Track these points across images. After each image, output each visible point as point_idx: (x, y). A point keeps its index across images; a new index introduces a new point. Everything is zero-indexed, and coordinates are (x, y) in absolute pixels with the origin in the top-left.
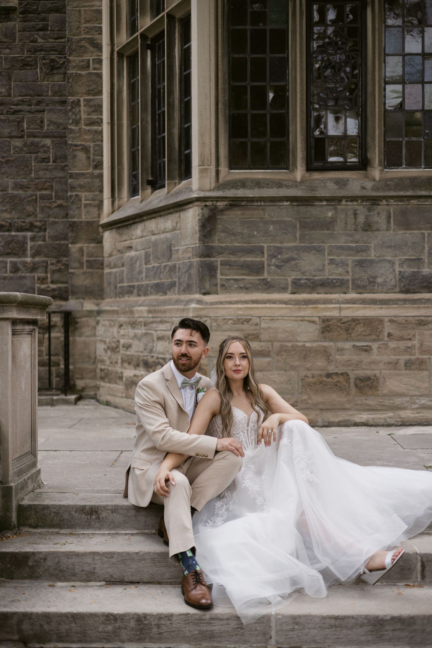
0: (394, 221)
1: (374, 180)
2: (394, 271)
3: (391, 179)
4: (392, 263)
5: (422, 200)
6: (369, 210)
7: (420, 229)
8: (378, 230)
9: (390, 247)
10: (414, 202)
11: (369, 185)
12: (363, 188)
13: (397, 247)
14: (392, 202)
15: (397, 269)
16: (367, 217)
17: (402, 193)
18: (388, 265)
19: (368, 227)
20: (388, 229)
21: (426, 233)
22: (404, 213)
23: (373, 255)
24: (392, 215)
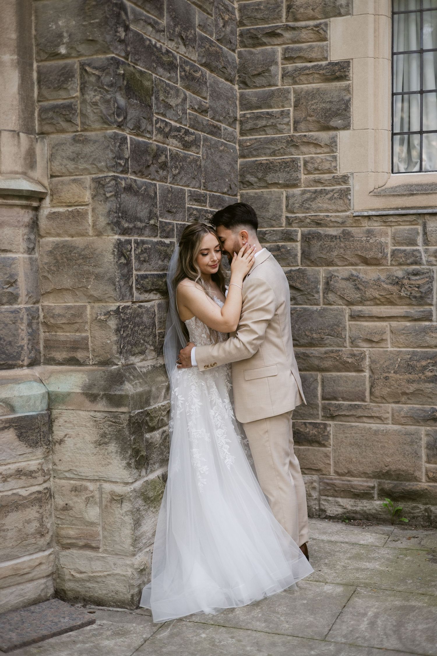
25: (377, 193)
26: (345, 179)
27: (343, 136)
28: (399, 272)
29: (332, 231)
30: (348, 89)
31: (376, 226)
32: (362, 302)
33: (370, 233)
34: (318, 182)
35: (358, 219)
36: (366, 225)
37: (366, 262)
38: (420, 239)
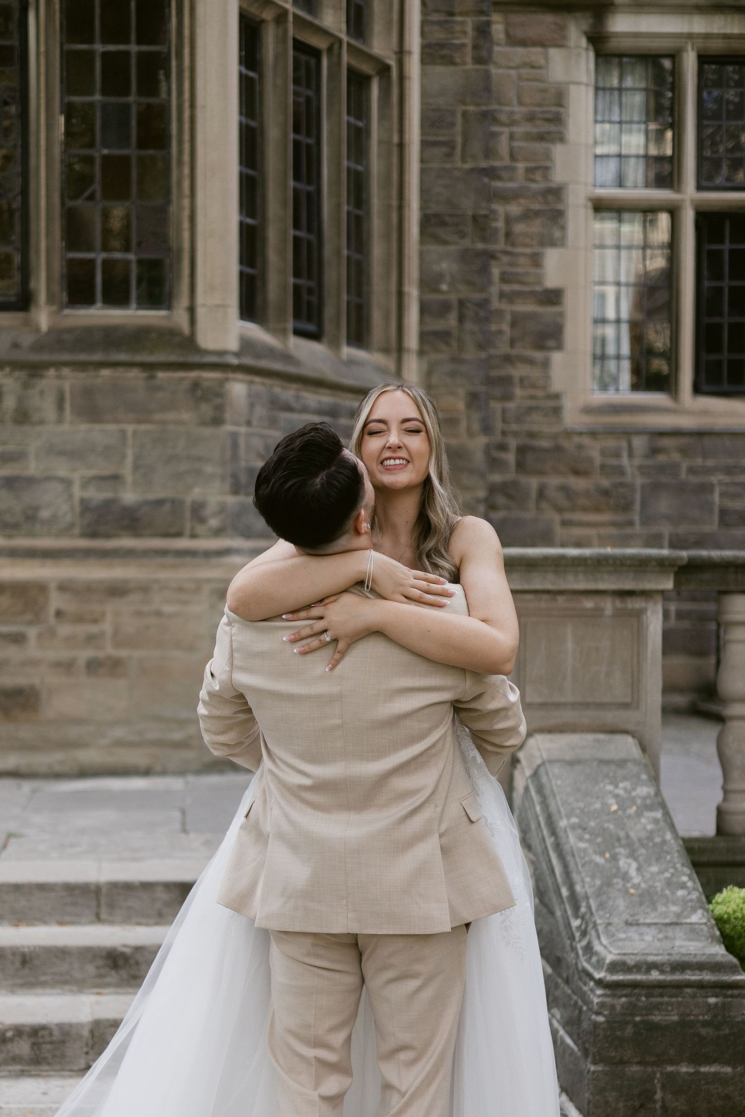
0: (72, 406)
1: (38, 330)
2: (71, 496)
3: (70, 330)
4: (67, 483)
5: (121, 369)
6: (26, 386)
7: (117, 421)
8: (41, 422)
9: (62, 453)
10: (106, 372)
11: (27, 340)
12: (16, 345)
13: (75, 454)
14: (66, 371)
15: (77, 492)
16: (21, 400)
17: (83, 357)
18: (58, 487)
19: (23, 417)
20: (60, 421)
21: (130, 428)
22: (88, 393)
23: (32, 468)
24: (67, 396)
25: (589, 410)
26: (557, 396)
27: (557, 358)
28: (605, 483)
29: (545, 444)
30: (561, 315)
31: (586, 441)
32: (573, 509)
33: (580, 447)
34: (533, 397)
35: (569, 434)
36: (577, 439)
37: (576, 472)
38: (625, 454)
